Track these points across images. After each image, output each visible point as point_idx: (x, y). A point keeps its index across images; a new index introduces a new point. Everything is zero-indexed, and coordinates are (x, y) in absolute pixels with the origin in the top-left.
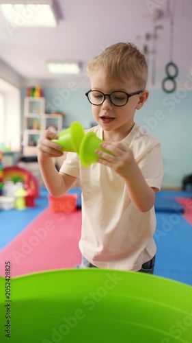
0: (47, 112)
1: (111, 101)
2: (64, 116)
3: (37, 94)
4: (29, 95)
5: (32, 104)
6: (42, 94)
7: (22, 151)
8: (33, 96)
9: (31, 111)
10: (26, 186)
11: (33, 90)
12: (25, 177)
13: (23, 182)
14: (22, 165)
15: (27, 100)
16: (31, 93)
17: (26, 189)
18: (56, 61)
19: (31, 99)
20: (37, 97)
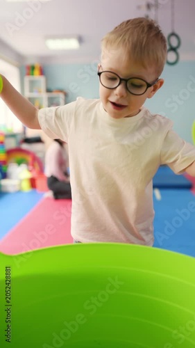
0: (48, 91)
1: (126, 88)
2: (66, 95)
3: (37, 72)
4: (28, 74)
5: (32, 83)
6: (42, 72)
7: (25, 133)
8: (33, 74)
9: (31, 91)
10: (31, 167)
11: (33, 68)
12: (29, 159)
13: (27, 164)
14: (25, 146)
15: (27, 79)
16: (31, 72)
17: (30, 171)
18: (54, 37)
19: (31, 78)
20: (36, 76)
